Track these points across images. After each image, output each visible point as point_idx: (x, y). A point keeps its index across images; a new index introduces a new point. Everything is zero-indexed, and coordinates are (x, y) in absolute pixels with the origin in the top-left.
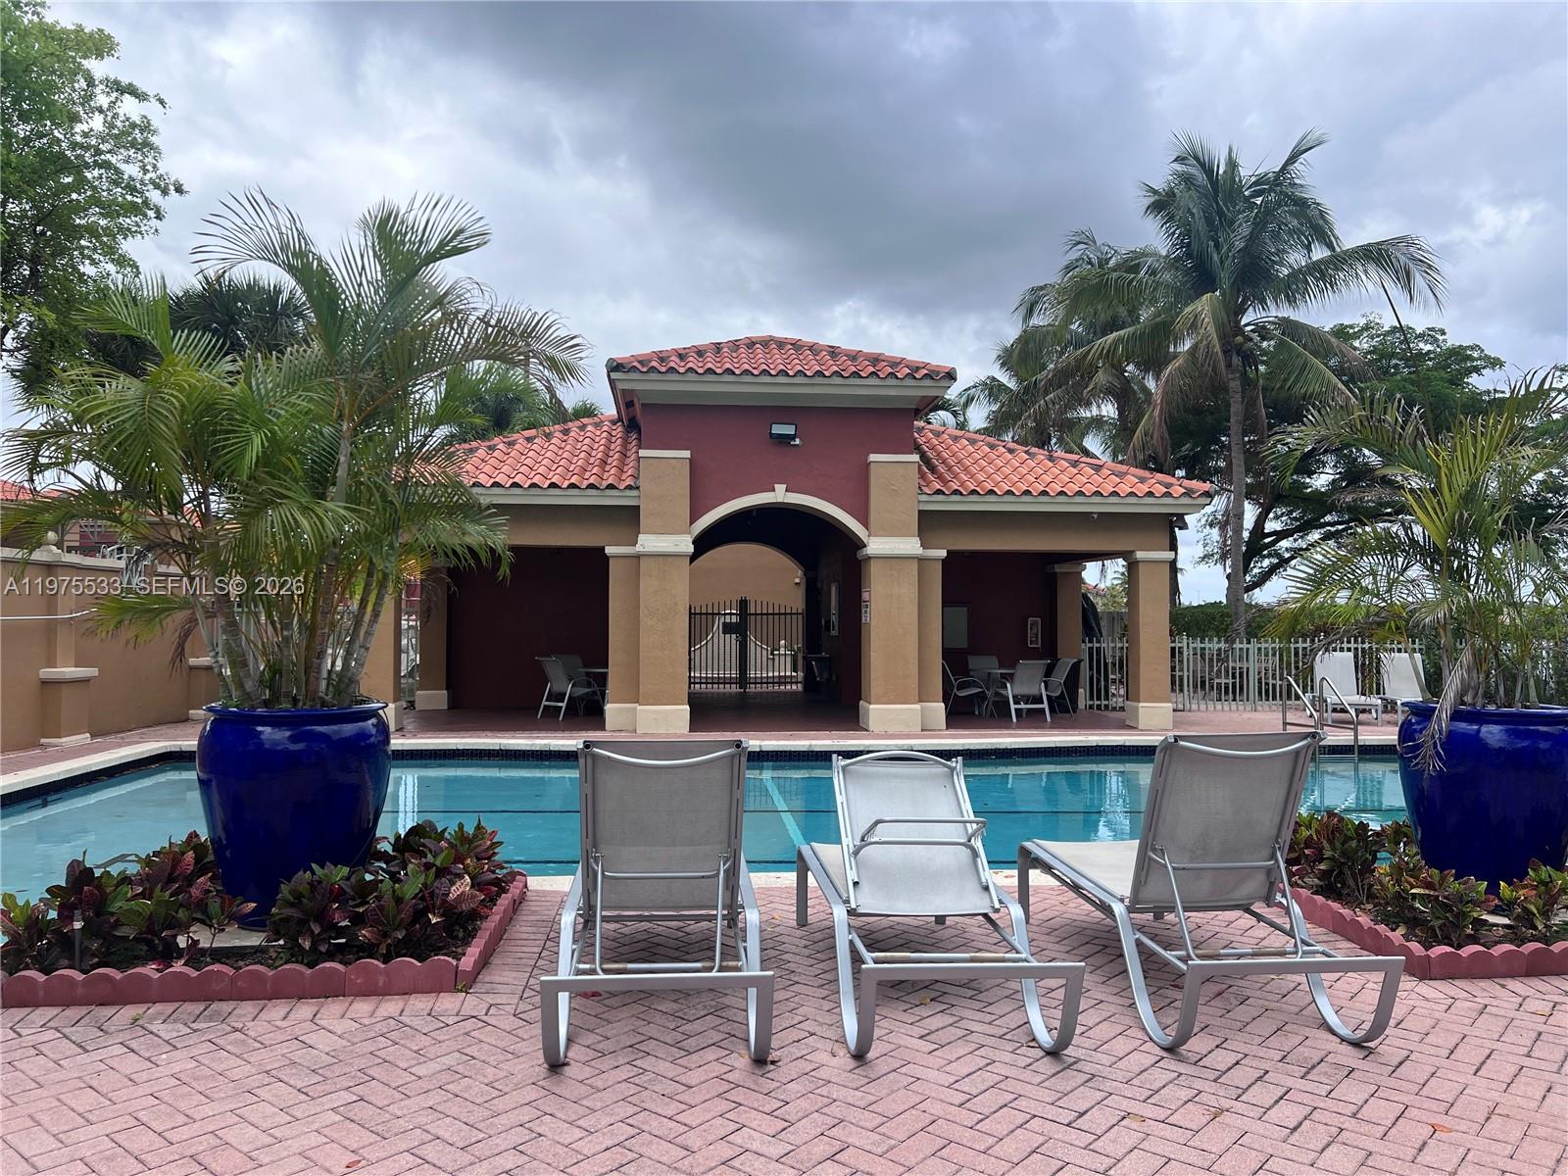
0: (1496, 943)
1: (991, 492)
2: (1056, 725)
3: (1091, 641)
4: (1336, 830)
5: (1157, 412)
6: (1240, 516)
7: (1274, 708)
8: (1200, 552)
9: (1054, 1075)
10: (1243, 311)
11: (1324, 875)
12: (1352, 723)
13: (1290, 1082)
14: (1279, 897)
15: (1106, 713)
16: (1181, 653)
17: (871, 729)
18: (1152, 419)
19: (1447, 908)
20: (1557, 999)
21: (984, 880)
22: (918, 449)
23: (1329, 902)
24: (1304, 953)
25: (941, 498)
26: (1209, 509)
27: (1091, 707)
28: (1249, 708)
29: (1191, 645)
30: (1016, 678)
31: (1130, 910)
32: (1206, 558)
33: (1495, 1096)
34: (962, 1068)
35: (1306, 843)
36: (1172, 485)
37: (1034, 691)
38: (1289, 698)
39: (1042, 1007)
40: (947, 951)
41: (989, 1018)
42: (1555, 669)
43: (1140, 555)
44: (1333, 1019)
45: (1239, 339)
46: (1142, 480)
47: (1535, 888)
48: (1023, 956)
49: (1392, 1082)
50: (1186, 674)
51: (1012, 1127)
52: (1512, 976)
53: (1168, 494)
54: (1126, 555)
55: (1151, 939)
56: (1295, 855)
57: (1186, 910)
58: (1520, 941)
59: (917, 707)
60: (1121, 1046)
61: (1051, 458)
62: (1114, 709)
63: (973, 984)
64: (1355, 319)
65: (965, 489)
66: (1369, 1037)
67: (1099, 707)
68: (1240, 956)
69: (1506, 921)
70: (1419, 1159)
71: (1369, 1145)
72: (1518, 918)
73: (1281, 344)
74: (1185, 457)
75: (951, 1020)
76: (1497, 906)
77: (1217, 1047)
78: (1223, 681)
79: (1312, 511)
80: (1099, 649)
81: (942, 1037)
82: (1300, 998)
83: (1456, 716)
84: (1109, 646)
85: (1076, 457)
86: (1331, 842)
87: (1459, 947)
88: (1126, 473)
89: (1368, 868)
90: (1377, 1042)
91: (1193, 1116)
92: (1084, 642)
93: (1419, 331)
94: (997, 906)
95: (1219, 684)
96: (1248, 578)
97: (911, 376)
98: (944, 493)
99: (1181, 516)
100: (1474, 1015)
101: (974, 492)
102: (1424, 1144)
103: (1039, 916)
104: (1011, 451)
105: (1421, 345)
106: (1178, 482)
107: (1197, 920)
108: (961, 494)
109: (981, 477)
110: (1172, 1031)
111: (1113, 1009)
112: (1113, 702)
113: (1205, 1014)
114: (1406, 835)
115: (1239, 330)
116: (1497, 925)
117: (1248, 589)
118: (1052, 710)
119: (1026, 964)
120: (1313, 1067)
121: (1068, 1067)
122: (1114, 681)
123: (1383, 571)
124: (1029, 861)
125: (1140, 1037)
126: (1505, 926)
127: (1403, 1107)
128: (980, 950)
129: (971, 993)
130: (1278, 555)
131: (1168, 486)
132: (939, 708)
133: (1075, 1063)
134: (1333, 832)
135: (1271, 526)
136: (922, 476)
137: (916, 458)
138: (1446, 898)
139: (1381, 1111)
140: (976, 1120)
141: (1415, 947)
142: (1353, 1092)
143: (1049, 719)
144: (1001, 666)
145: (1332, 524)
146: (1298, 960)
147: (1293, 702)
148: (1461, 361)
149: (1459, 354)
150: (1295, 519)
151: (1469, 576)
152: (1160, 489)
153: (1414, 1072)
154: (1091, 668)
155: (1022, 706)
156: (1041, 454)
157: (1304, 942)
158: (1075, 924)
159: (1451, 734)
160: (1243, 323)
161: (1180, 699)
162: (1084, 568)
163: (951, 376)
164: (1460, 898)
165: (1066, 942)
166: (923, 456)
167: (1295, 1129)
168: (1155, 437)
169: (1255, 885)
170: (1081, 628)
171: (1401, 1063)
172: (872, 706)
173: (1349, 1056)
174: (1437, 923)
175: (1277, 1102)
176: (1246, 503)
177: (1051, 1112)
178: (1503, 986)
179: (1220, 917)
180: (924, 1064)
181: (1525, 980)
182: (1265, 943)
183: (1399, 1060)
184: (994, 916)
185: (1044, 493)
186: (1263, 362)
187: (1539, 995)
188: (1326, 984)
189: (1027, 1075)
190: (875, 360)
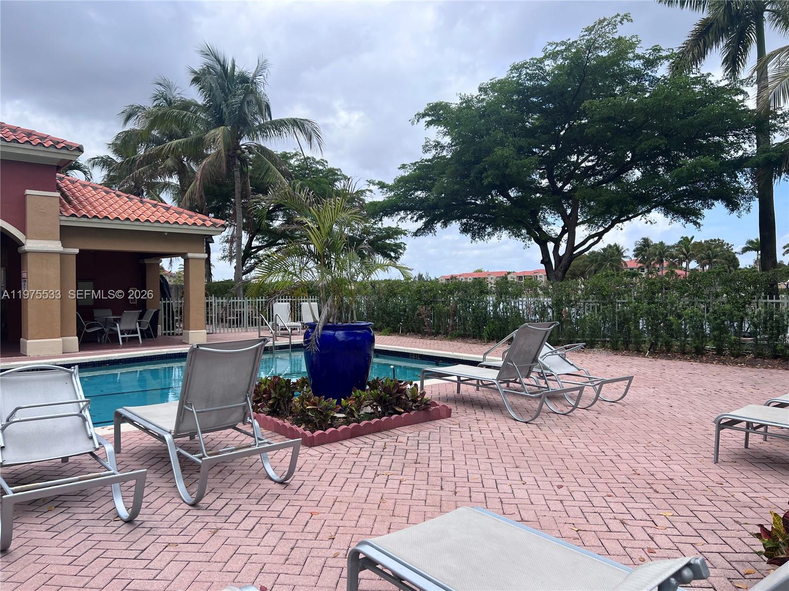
0: (340, 426)
1: (106, 217)
2: (145, 345)
3: (165, 300)
4: (277, 384)
5: (198, 183)
6: (240, 238)
7: (256, 330)
8: (220, 255)
9: (128, 533)
10: (241, 138)
11: (272, 406)
12: (289, 335)
13: (250, 508)
14: (248, 420)
15: (173, 337)
16: (211, 305)
17: (28, 354)
18: (195, 186)
19: (321, 413)
20: (361, 446)
21: (89, 433)
22: (59, 189)
23: (273, 418)
24: (259, 444)
25: (74, 219)
26: (224, 234)
27: (165, 334)
28: (244, 330)
29: (216, 301)
30: (123, 321)
31: (174, 437)
32: (223, 258)
33: (337, 493)
34: (72, 542)
35: (264, 392)
36: (206, 220)
37: (132, 327)
38: (262, 325)
39: (124, 497)
40: (69, 477)
41: (91, 510)
42: (367, 308)
43: (190, 255)
44: (272, 473)
45: (239, 151)
46: (191, 217)
47: (354, 399)
48: (112, 472)
49: (296, 497)
50: (214, 315)
51: (101, 568)
52: (345, 439)
53: (204, 225)
54: (183, 255)
55: (186, 451)
56: (259, 398)
57: (203, 432)
58: (348, 423)
59: (60, 339)
60: (168, 508)
61: (141, 202)
62: (177, 335)
63: (84, 493)
64: (291, 150)
65: (90, 215)
66: (286, 479)
67: (169, 334)
68: (232, 451)
69: (343, 415)
70: (305, 530)
71: (284, 528)
72: (348, 414)
73: (258, 157)
74: (213, 208)
75: (67, 516)
76: (340, 409)
77: (218, 498)
78: (232, 318)
79: (273, 238)
80: (169, 304)
81: (61, 527)
82: (258, 466)
83: (325, 328)
84: (175, 302)
85: (155, 202)
86: (274, 390)
87: (326, 430)
88: (182, 213)
89: (290, 400)
90: (290, 479)
91: (204, 535)
92: (161, 300)
93: (317, 160)
94: (97, 446)
95: (230, 320)
96: (244, 268)
97: (53, 146)
98: (76, 216)
99: (211, 236)
100: (330, 459)
101: (95, 217)
102: (308, 522)
103: (126, 448)
104: (118, 196)
105: (318, 166)
106: (210, 219)
107: (212, 437)
108: (88, 217)
109: (100, 208)
110: (195, 496)
111: (165, 490)
112: (176, 331)
113: (212, 483)
114: (307, 383)
115: (239, 147)
116: (340, 418)
117: (244, 274)
118: (143, 337)
119: (114, 476)
120: (262, 498)
121: (137, 527)
122: (177, 320)
123: (297, 264)
124: (121, 419)
125: (178, 502)
126: (344, 418)
127: (299, 507)
128: (90, 473)
129: (81, 498)
130: (257, 257)
131: (204, 220)
132: (74, 341)
133: (141, 524)
134: (275, 385)
135: (255, 243)
136: (63, 205)
137: (58, 194)
138: (321, 409)
139: (290, 512)
140: (79, 570)
141: (308, 433)
142: (278, 505)
143: (141, 342)
144: (114, 314)
145: (282, 244)
146: (257, 448)
147: (264, 327)
148: (332, 175)
149: (332, 172)
150: (265, 241)
151: (332, 267)
152: (200, 222)
153: (304, 490)
154: (165, 314)
155: (126, 336)
156: (136, 199)
157: (259, 439)
158: (148, 448)
159: (322, 336)
160: (240, 144)
161: (211, 328)
162: (161, 261)
163: (80, 149)
164: (327, 408)
165: (141, 459)
166: (63, 194)
167: (252, 530)
168: (197, 195)
169: (238, 415)
170: (159, 293)
171: (300, 487)
172: (28, 341)
173: (277, 489)
174: (317, 421)
175: (244, 519)
176: (243, 232)
177: (126, 554)
178: (342, 444)
179: (223, 434)
180: (48, 545)
181: (350, 440)
182: (243, 442)
183: (299, 486)
184: (96, 453)
185: (137, 220)
186: (250, 165)
187: (355, 446)
188: (269, 457)
189: (113, 537)
190: (30, 134)
